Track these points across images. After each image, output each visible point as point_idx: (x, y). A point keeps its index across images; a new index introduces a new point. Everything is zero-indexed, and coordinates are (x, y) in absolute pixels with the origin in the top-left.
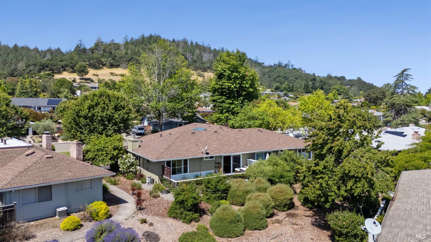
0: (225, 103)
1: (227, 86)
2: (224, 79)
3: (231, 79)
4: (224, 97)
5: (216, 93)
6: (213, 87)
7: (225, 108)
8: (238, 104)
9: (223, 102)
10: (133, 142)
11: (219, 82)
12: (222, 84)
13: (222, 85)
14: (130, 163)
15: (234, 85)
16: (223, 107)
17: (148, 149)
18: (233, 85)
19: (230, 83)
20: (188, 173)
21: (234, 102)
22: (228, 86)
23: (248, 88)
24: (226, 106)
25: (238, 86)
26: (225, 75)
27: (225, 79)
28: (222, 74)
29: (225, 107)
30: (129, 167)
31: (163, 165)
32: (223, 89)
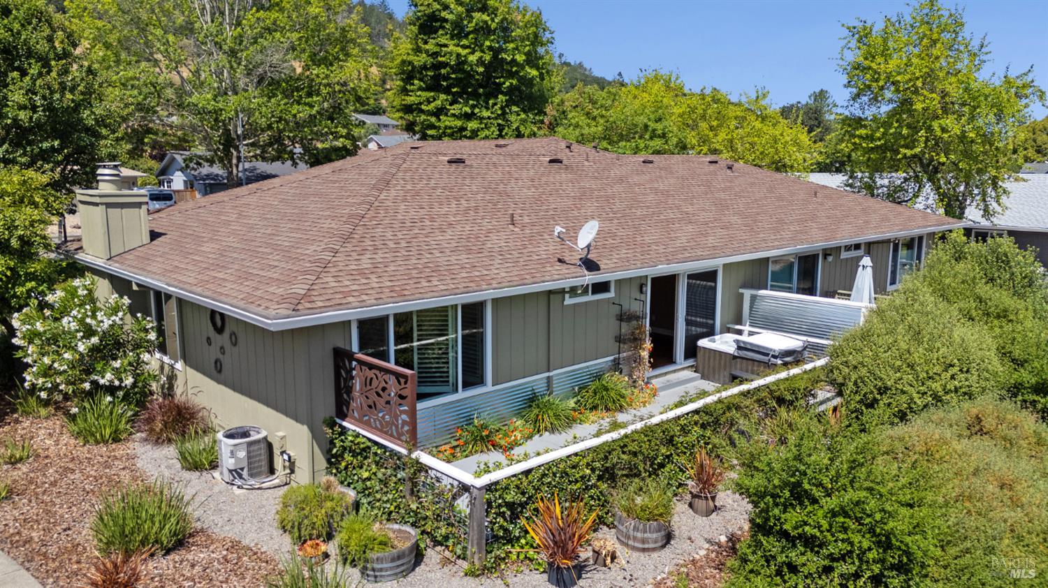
0: (446, 115)
1: (454, 57)
2: (441, 32)
3: (466, 36)
4: (443, 96)
5: (416, 82)
6: (403, 62)
7: (449, 131)
8: (489, 118)
9: (438, 112)
10: (108, 205)
11: (426, 43)
12: (437, 49)
13: (435, 55)
14: (95, 340)
15: (478, 54)
16: (439, 128)
17: (207, 247)
18: (473, 53)
19: (464, 47)
20: (489, 387)
21: (477, 110)
22: (458, 55)
23: (521, 67)
24: (453, 124)
25: (487, 57)
26: (446, 21)
27: (447, 34)
28: (433, 17)
29: (446, 127)
30: (86, 366)
31: (341, 345)
32: (438, 66)
